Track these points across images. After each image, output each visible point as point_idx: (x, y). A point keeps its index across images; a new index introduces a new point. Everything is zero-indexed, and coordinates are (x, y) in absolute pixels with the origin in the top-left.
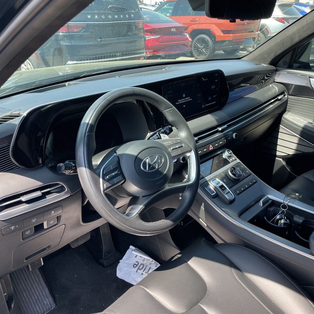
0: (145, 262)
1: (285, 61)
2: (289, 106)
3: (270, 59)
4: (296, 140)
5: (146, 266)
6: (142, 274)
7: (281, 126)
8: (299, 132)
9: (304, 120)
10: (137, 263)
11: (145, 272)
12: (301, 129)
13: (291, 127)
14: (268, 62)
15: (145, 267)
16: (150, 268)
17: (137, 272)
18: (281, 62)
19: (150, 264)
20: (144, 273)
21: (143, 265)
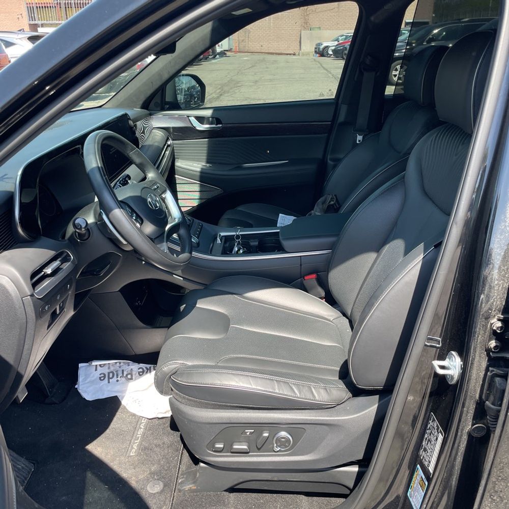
0: (112, 369)
1: (156, 102)
2: (177, 153)
3: (141, 103)
4: (197, 188)
5: (117, 371)
6: (117, 381)
7: (176, 176)
8: (198, 179)
9: (198, 164)
10: (102, 375)
11: (119, 377)
12: (198, 174)
13: (188, 175)
14: (140, 106)
15: (115, 373)
16: (123, 371)
17: (109, 382)
18: (152, 105)
19: (120, 367)
20: (119, 379)
21: (112, 372)
